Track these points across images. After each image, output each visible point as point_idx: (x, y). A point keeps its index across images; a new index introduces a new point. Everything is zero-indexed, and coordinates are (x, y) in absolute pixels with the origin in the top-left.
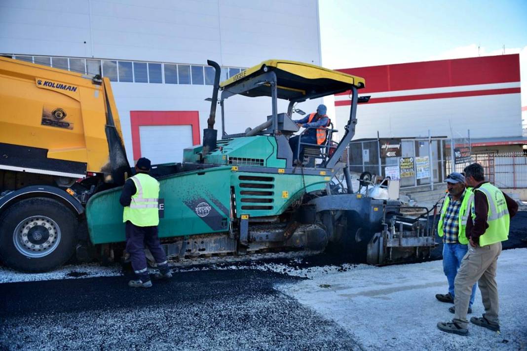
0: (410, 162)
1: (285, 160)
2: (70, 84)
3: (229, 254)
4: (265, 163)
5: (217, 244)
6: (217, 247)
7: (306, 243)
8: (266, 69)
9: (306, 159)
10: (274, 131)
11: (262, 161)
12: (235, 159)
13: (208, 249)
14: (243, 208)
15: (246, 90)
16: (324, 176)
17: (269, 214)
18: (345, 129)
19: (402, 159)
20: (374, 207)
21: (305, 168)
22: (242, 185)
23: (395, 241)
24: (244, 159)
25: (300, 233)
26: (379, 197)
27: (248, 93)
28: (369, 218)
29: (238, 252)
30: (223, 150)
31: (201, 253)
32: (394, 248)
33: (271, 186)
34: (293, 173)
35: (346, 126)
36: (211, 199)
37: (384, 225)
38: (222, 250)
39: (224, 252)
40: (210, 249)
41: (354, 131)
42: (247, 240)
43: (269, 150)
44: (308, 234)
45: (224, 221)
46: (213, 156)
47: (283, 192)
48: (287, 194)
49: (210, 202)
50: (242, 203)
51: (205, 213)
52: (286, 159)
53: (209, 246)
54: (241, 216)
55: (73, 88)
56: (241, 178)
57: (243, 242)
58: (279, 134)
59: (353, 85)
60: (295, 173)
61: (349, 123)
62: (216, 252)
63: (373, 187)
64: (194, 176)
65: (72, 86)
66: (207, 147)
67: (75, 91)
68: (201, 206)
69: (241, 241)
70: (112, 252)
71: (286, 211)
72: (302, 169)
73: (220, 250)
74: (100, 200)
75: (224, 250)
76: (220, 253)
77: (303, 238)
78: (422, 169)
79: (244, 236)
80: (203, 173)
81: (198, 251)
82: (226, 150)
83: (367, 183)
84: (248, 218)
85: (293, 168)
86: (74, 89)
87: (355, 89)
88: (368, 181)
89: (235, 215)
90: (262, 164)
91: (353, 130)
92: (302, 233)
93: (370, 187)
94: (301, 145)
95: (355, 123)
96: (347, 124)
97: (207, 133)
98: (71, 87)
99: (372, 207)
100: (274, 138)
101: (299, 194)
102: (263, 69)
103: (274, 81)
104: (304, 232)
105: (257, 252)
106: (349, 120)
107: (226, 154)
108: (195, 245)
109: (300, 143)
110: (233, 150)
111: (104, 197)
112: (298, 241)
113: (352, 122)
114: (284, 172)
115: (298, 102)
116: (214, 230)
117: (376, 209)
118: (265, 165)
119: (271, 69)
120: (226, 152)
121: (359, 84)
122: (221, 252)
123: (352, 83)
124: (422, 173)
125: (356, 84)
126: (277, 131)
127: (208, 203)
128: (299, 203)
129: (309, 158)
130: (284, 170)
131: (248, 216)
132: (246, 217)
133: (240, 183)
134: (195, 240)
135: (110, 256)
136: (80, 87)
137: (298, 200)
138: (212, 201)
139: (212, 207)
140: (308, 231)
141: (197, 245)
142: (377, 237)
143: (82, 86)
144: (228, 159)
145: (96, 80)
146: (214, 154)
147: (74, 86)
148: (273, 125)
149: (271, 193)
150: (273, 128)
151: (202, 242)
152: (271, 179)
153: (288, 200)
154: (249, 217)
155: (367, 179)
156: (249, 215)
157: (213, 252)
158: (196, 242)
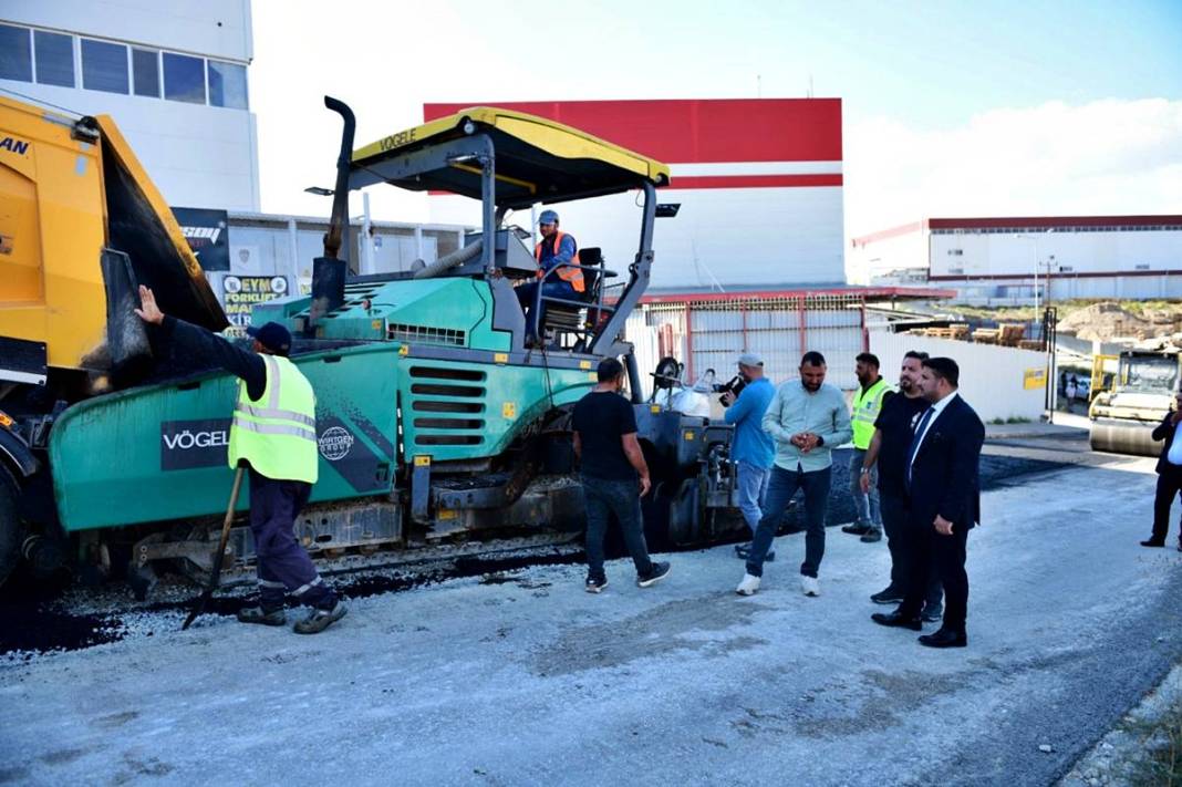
1: (509, 334)
2: (11, 133)
3: (384, 547)
4: (466, 339)
5: (359, 525)
6: (356, 531)
7: (549, 518)
8: (469, 128)
9: (549, 334)
10: (485, 267)
11: (461, 334)
12: (403, 328)
13: (338, 538)
14: (421, 440)
15: (414, 173)
16: (588, 371)
17: (474, 455)
18: (631, 271)
20: (686, 432)
21: (551, 353)
22: (416, 389)
23: (722, 494)
24: (423, 330)
25: (538, 495)
26: (694, 411)
27: (418, 179)
28: (676, 455)
29: (406, 541)
30: (373, 307)
31: (322, 546)
32: (720, 510)
33: (479, 392)
34: (526, 363)
35: (633, 265)
36: (353, 420)
37: (700, 463)
38: (369, 539)
39: (374, 542)
40: (342, 535)
41: (648, 276)
42: (426, 513)
43: (476, 310)
44: (554, 498)
45: (382, 470)
46: (343, 321)
47: (505, 404)
48: (514, 410)
49: (352, 426)
50: (417, 429)
51: (339, 451)
52: (510, 331)
53: (341, 530)
54: (413, 458)
55: (19, 143)
56: (415, 371)
57: (419, 517)
58: (497, 275)
59: (647, 178)
60: (530, 363)
61: (639, 258)
62: (356, 543)
63: (680, 390)
64: (316, 363)
65: (16, 139)
66: (324, 301)
67: (22, 152)
68: (331, 435)
69: (413, 516)
70: (105, 551)
71: (509, 447)
72: (544, 355)
73: (366, 538)
74: (85, 420)
75: (374, 537)
76: (364, 546)
77: (544, 506)
79: (419, 503)
80: (336, 359)
81: (314, 543)
82: (377, 308)
83: (671, 381)
84: (428, 464)
85: (527, 351)
86: (21, 148)
87: (650, 187)
88: (672, 378)
89: (400, 457)
90: (461, 342)
91: (647, 274)
92: (542, 495)
93: (675, 390)
94: (543, 301)
95: (650, 258)
96: (634, 261)
97: (322, 267)
98: (11, 141)
99: (683, 432)
100: (486, 284)
101: (536, 410)
102: (463, 127)
103: (488, 156)
104: (546, 493)
105: (445, 540)
106: (637, 251)
107: (380, 316)
108: (307, 528)
109: (540, 297)
110: (394, 309)
111: (95, 412)
112: (533, 514)
113: (644, 255)
114: (506, 361)
115: (515, 209)
116: (358, 490)
117: (690, 436)
118: (466, 345)
119: (482, 128)
120: (380, 311)
121: (660, 177)
122: (365, 542)
123: (646, 174)
125: (654, 176)
126: (493, 268)
127: (347, 429)
128: (535, 429)
129: (555, 331)
130: (506, 355)
131: (428, 458)
132: (426, 461)
133: (412, 383)
134: (307, 518)
135: (100, 561)
136: (36, 144)
137: (533, 423)
138: (357, 425)
139: (356, 439)
140: (554, 491)
141: (311, 527)
142: (687, 488)
143: (45, 142)
144: (387, 328)
145: (84, 129)
146: (343, 316)
147: (21, 139)
148: (484, 254)
149: (477, 408)
150: (483, 261)
151: (325, 522)
152: (479, 376)
153: (515, 424)
154: (433, 463)
155: (669, 374)
156: (431, 456)
157: (348, 544)
158: (309, 522)
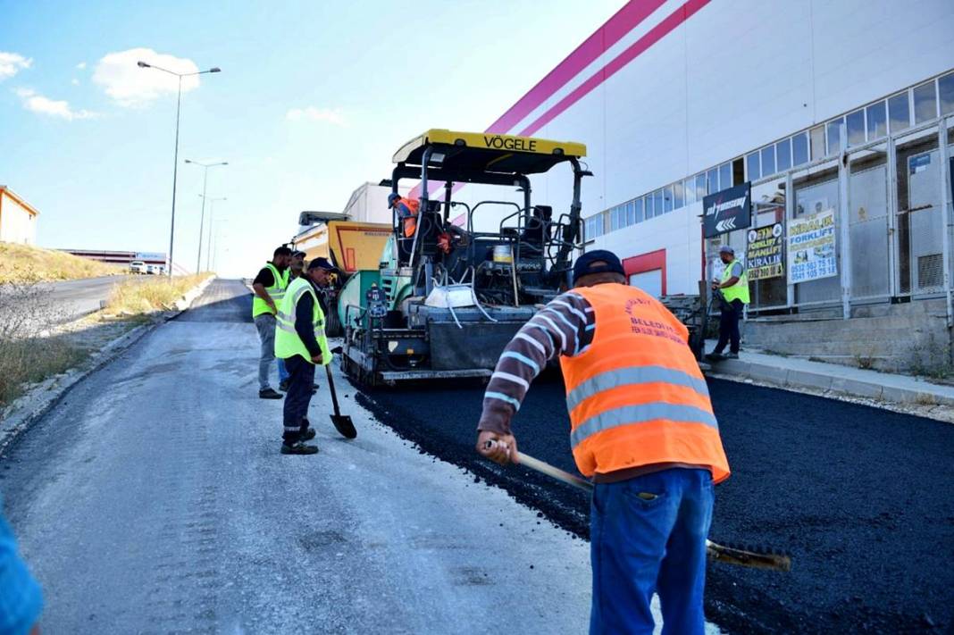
0: (773, 237)
4: (389, 265)
19: (753, 232)
33: (390, 290)
78: (810, 252)
118: (389, 268)
124: (810, 266)
